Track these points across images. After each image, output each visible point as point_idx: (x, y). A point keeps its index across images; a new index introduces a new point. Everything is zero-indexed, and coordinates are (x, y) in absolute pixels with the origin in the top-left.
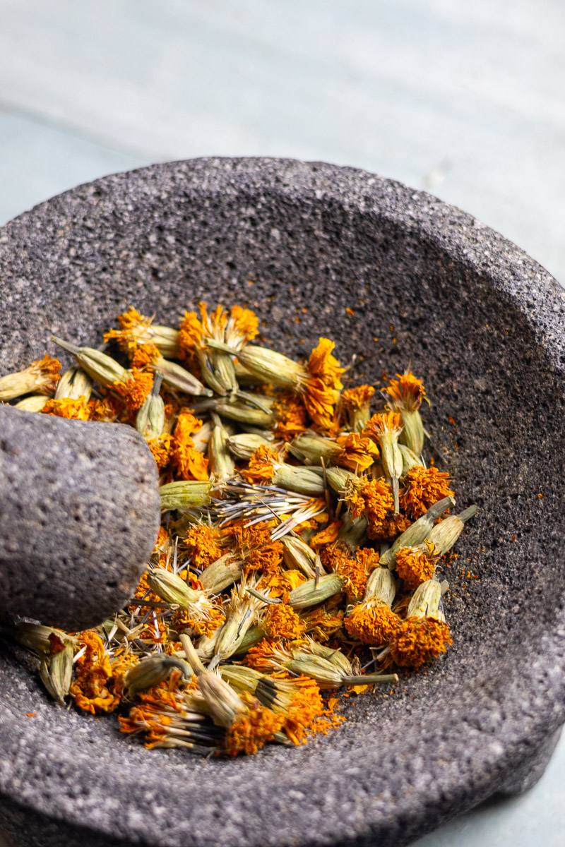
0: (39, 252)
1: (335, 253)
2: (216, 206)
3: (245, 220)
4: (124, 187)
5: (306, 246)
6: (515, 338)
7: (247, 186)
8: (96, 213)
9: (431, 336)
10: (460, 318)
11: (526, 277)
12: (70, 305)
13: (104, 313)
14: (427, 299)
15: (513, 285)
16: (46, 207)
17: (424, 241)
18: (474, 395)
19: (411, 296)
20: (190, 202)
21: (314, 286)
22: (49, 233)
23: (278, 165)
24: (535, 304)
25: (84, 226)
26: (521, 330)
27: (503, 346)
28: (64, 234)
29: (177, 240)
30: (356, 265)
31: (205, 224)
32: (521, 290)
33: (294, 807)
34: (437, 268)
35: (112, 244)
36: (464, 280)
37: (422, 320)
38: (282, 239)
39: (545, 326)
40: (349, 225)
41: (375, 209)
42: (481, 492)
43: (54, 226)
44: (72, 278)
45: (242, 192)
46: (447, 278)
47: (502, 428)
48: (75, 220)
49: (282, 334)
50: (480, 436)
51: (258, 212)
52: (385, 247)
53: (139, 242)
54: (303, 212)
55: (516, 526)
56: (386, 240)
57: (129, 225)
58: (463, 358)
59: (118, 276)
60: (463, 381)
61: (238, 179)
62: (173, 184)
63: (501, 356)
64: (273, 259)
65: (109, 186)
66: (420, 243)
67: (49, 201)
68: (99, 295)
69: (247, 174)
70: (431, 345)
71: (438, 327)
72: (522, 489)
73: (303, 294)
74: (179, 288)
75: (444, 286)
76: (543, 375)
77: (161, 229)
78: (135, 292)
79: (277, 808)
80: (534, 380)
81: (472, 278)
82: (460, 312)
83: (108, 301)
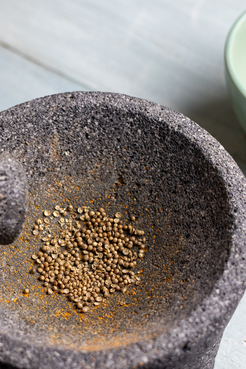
0: (40, 114)
1: (161, 145)
2: (118, 114)
3: (128, 123)
4: (83, 97)
5: (150, 139)
6: (220, 197)
7: (133, 109)
8: (68, 105)
9: (190, 189)
10: (202, 184)
11: (232, 173)
12: (48, 139)
13: (62, 146)
14: (192, 173)
15: (225, 175)
16: (50, 98)
17: (197, 149)
18: (199, 218)
19: (186, 171)
20: (107, 110)
21: (150, 157)
22: (47, 108)
23: (148, 104)
24: (232, 185)
25: (62, 109)
26: (223, 194)
27: (215, 200)
28: (53, 110)
29: (99, 124)
30: (168, 152)
31: (112, 120)
32: (228, 178)
33: (54, 359)
34: (199, 161)
35: (72, 119)
36: (207, 169)
37: (188, 182)
38: (141, 134)
39: (233, 195)
40: (169, 135)
41: (181, 131)
42: (189, 258)
43: (50, 105)
44: (52, 129)
45: (129, 111)
46: (201, 166)
47: (205, 234)
48: (59, 106)
49: (132, 174)
50: (196, 235)
51: (134, 121)
52: (181, 147)
53: (83, 121)
54: (152, 125)
55: (196, 275)
56: (182, 145)
57: (80, 113)
58: (199, 201)
59: (71, 133)
60: (197, 211)
61: (130, 105)
62: (103, 101)
63: (213, 204)
64: (136, 142)
65: (77, 96)
66: (195, 149)
67: (52, 96)
68: (62, 138)
69: (134, 104)
70: (189, 193)
71: (193, 186)
72: (203, 260)
73: (145, 160)
74: (95, 144)
75: (200, 169)
76: (226, 215)
77: (93, 118)
78: (77, 141)
79: (47, 357)
80: (222, 217)
81: (211, 169)
82: (203, 182)
83: (65, 142)
